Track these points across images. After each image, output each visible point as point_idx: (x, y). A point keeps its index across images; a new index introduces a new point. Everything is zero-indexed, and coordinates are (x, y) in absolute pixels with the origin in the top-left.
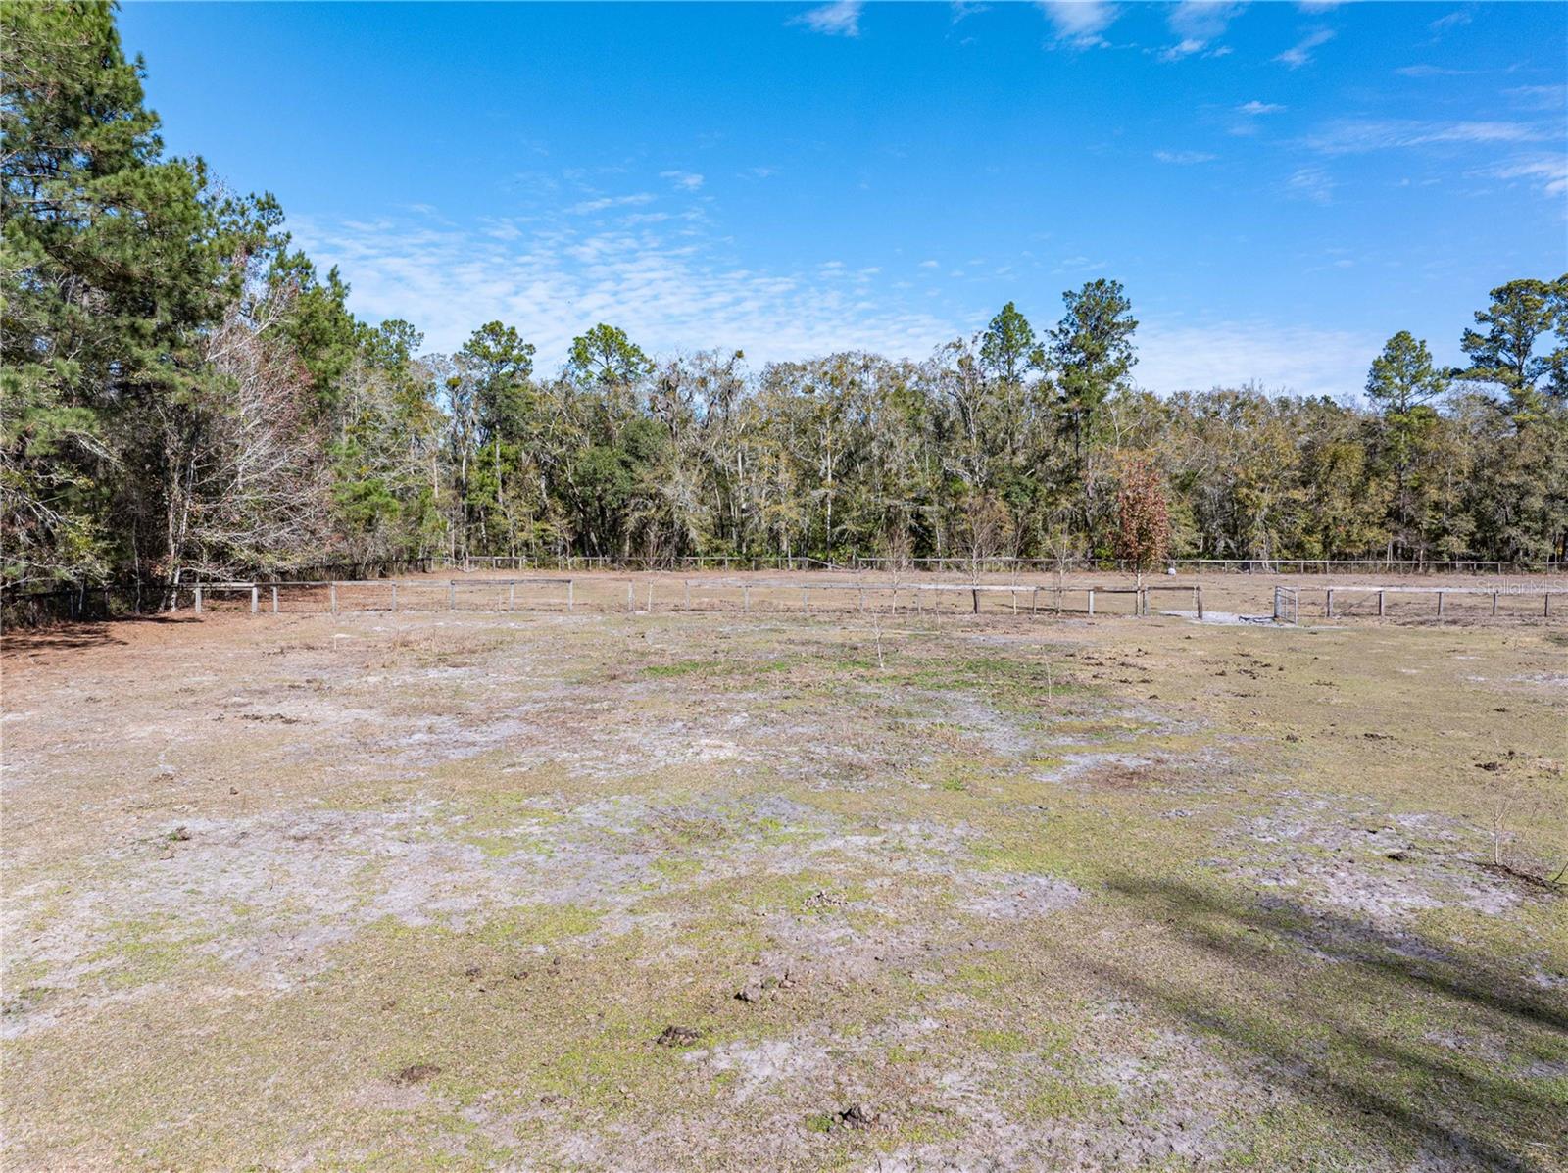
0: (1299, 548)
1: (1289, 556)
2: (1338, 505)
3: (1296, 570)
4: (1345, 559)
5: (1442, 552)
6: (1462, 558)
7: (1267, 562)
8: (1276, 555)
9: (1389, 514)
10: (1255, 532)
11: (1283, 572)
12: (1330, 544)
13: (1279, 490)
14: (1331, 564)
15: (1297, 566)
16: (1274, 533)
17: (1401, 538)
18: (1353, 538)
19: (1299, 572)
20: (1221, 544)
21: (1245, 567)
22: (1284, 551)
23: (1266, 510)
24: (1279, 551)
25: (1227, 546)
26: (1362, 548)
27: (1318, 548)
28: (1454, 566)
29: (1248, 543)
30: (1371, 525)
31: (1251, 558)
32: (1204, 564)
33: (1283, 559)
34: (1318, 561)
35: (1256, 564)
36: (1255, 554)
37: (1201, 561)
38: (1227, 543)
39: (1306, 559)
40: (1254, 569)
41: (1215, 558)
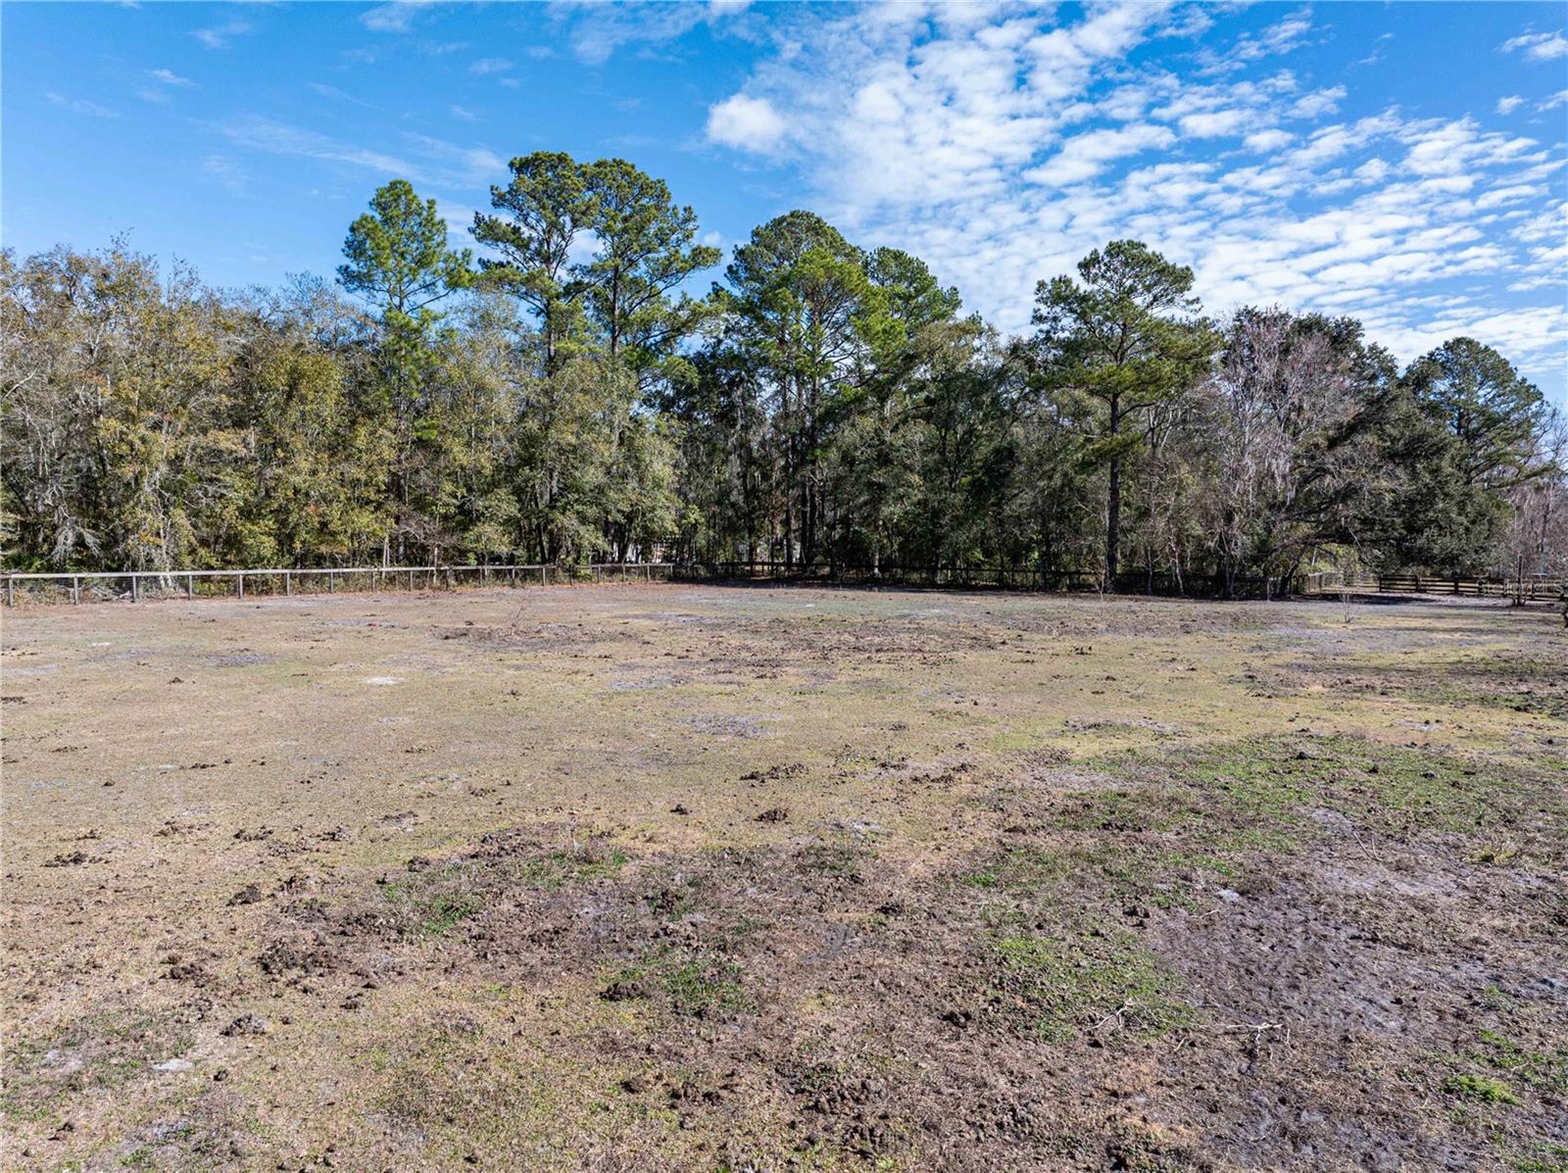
0: (231, 546)
1: (213, 562)
2: (303, 468)
3: (229, 587)
4: (319, 565)
5: (470, 549)
6: (496, 559)
7: (168, 574)
8: (187, 560)
9: (390, 486)
10: (140, 513)
11: (201, 594)
12: (291, 537)
13: (188, 429)
14: (293, 577)
15: (227, 580)
16: (180, 516)
18: (332, 527)
19: (234, 592)
20: (66, 539)
21: (123, 585)
22: (202, 551)
23: (164, 468)
24: (193, 551)
25: (80, 543)
26: (345, 546)
27: (269, 545)
28: (481, 574)
29: (125, 538)
30: (363, 503)
31: (134, 567)
32: (22, 582)
33: (200, 568)
34: (270, 571)
35: (146, 578)
36: (143, 560)
37: (16, 575)
38: (80, 536)
39: (247, 568)
40: (141, 590)
41: (50, 569)
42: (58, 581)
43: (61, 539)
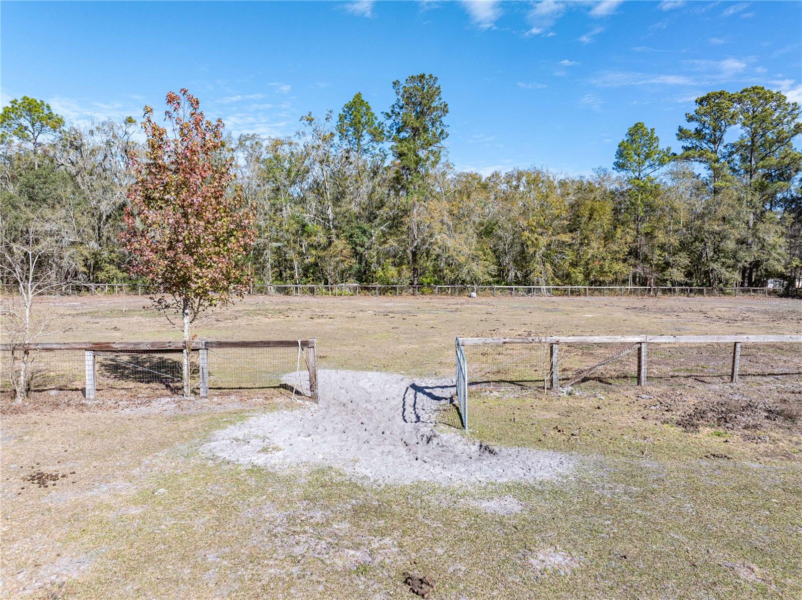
0: (567, 277)
1: (560, 283)
2: (595, 247)
3: (565, 293)
4: (600, 285)
5: (667, 280)
6: (680, 284)
7: (544, 287)
8: (551, 283)
9: (630, 253)
10: (535, 265)
11: (555, 295)
12: (589, 274)
13: (553, 235)
14: (589, 289)
15: (565, 290)
16: (548, 265)
17: (639, 270)
18: (605, 270)
19: (567, 295)
20: (512, 274)
21: (529, 291)
22: (556, 280)
23: (544, 249)
24: (553, 279)
25: (516, 276)
26: (611, 277)
27: (580, 277)
28: (674, 290)
29: (530, 274)
30: (617, 260)
31: (533, 285)
32: (499, 289)
33: (555, 285)
34: (580, 287)
35: (537, 289)
36: (535, 282)
37: (496, 286)
38: (516, 273)
39: (572, 285)
40: (535, 293)
41: (507, 285)
42: (509, 289)
43: (510, 275)
